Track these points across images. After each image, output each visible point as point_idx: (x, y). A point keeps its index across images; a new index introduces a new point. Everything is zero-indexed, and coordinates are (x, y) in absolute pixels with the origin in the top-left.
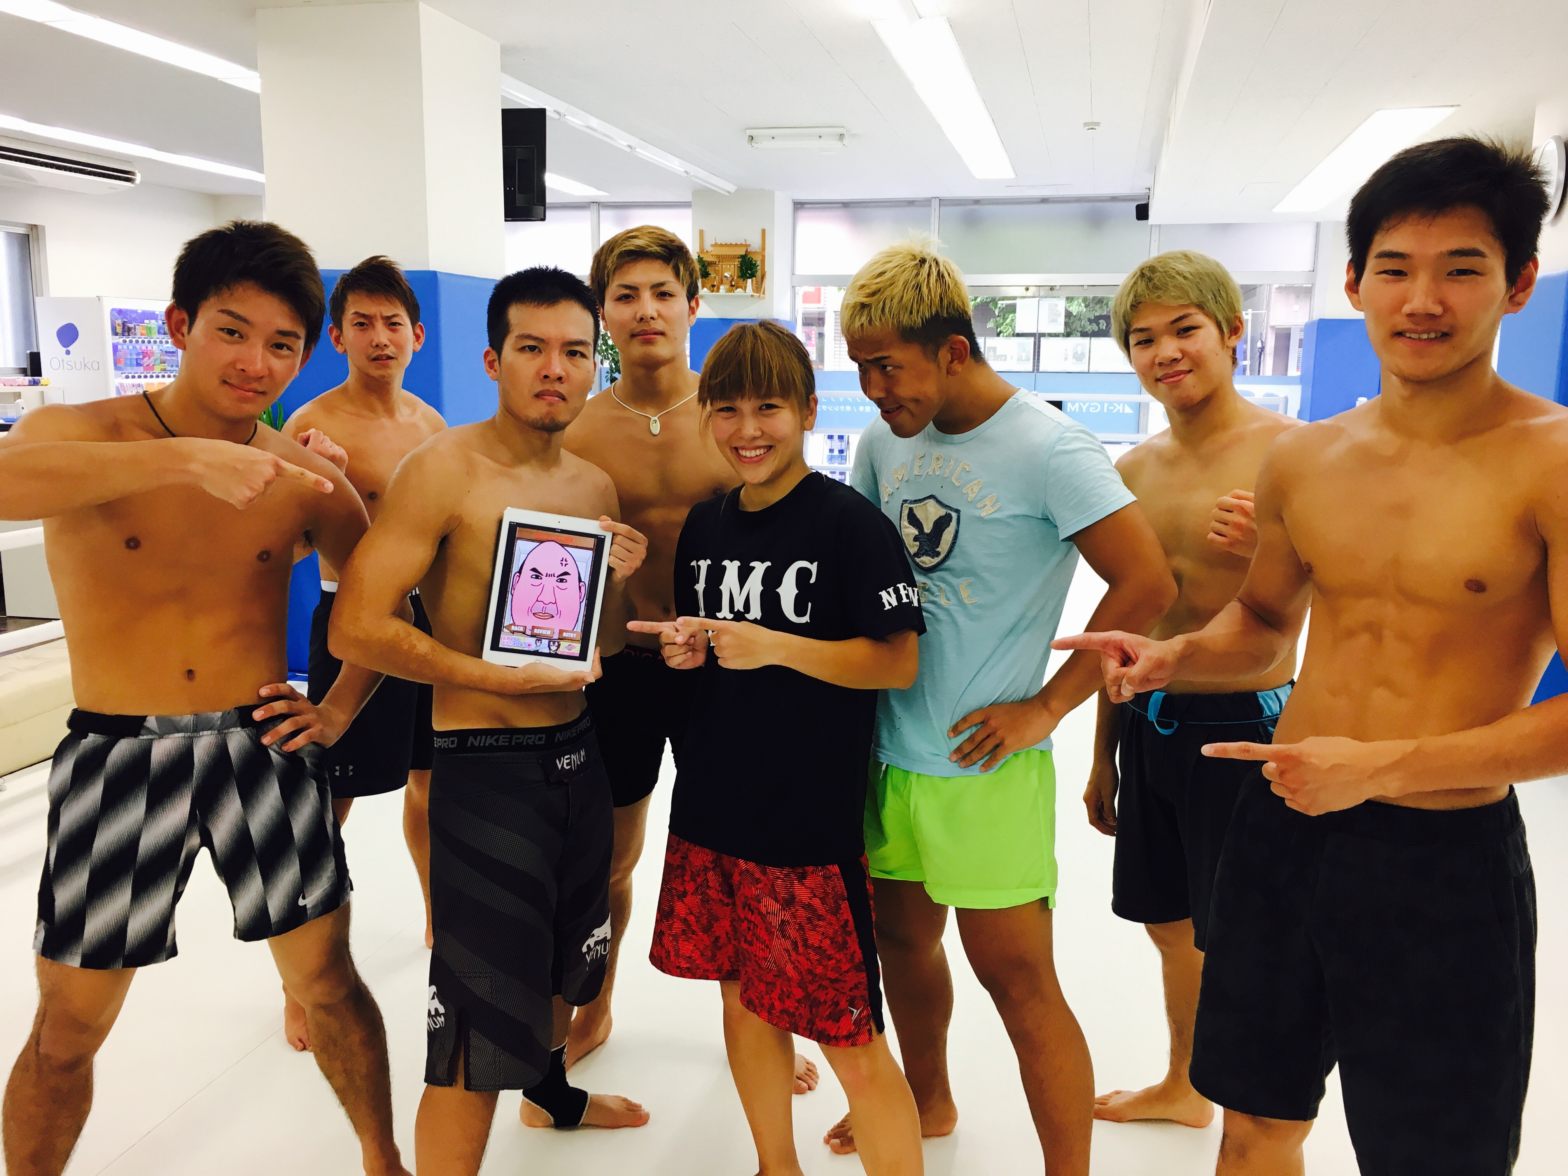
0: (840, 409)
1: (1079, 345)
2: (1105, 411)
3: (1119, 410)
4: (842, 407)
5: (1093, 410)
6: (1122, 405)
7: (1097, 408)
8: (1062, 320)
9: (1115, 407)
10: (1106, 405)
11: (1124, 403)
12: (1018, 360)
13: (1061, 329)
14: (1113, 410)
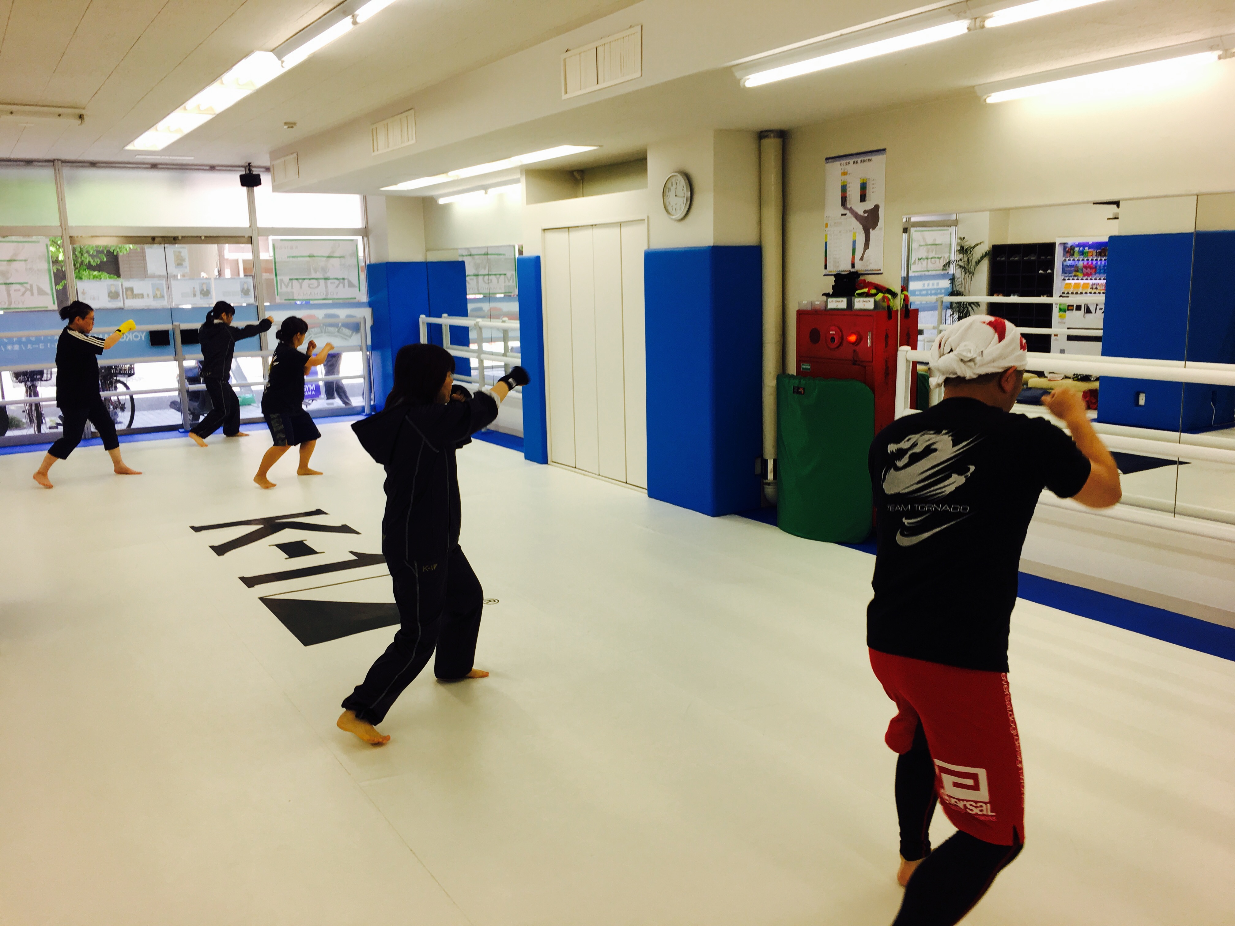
12: (154, 297)
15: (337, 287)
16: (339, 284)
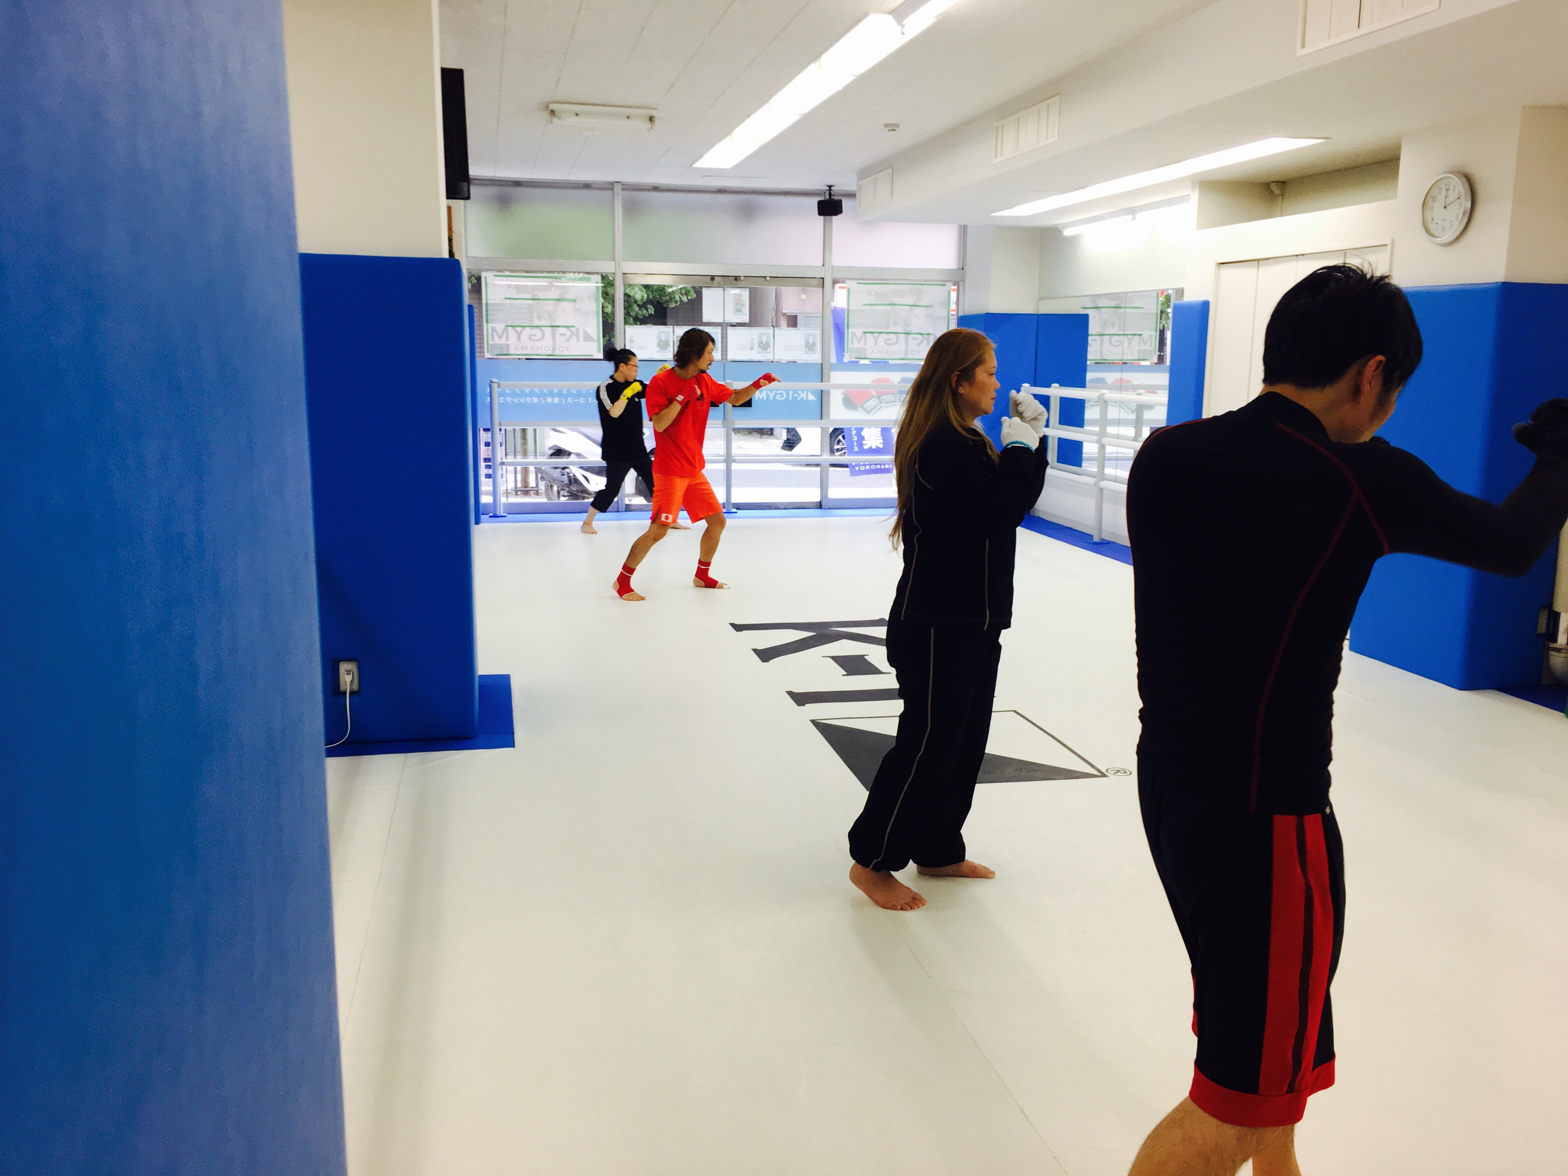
0: (526, 401)
1: (764, 334)
2: (791, 398)
3: (803, 397)
4: (528, 399)
5: (779, 397)
6: (805, 392)
7: (783, 395)
8: (746, 309)
9: (800, 395)
10: (791, 392)
11: (807, 390)
13: (746, 319)
14: (797, 397)
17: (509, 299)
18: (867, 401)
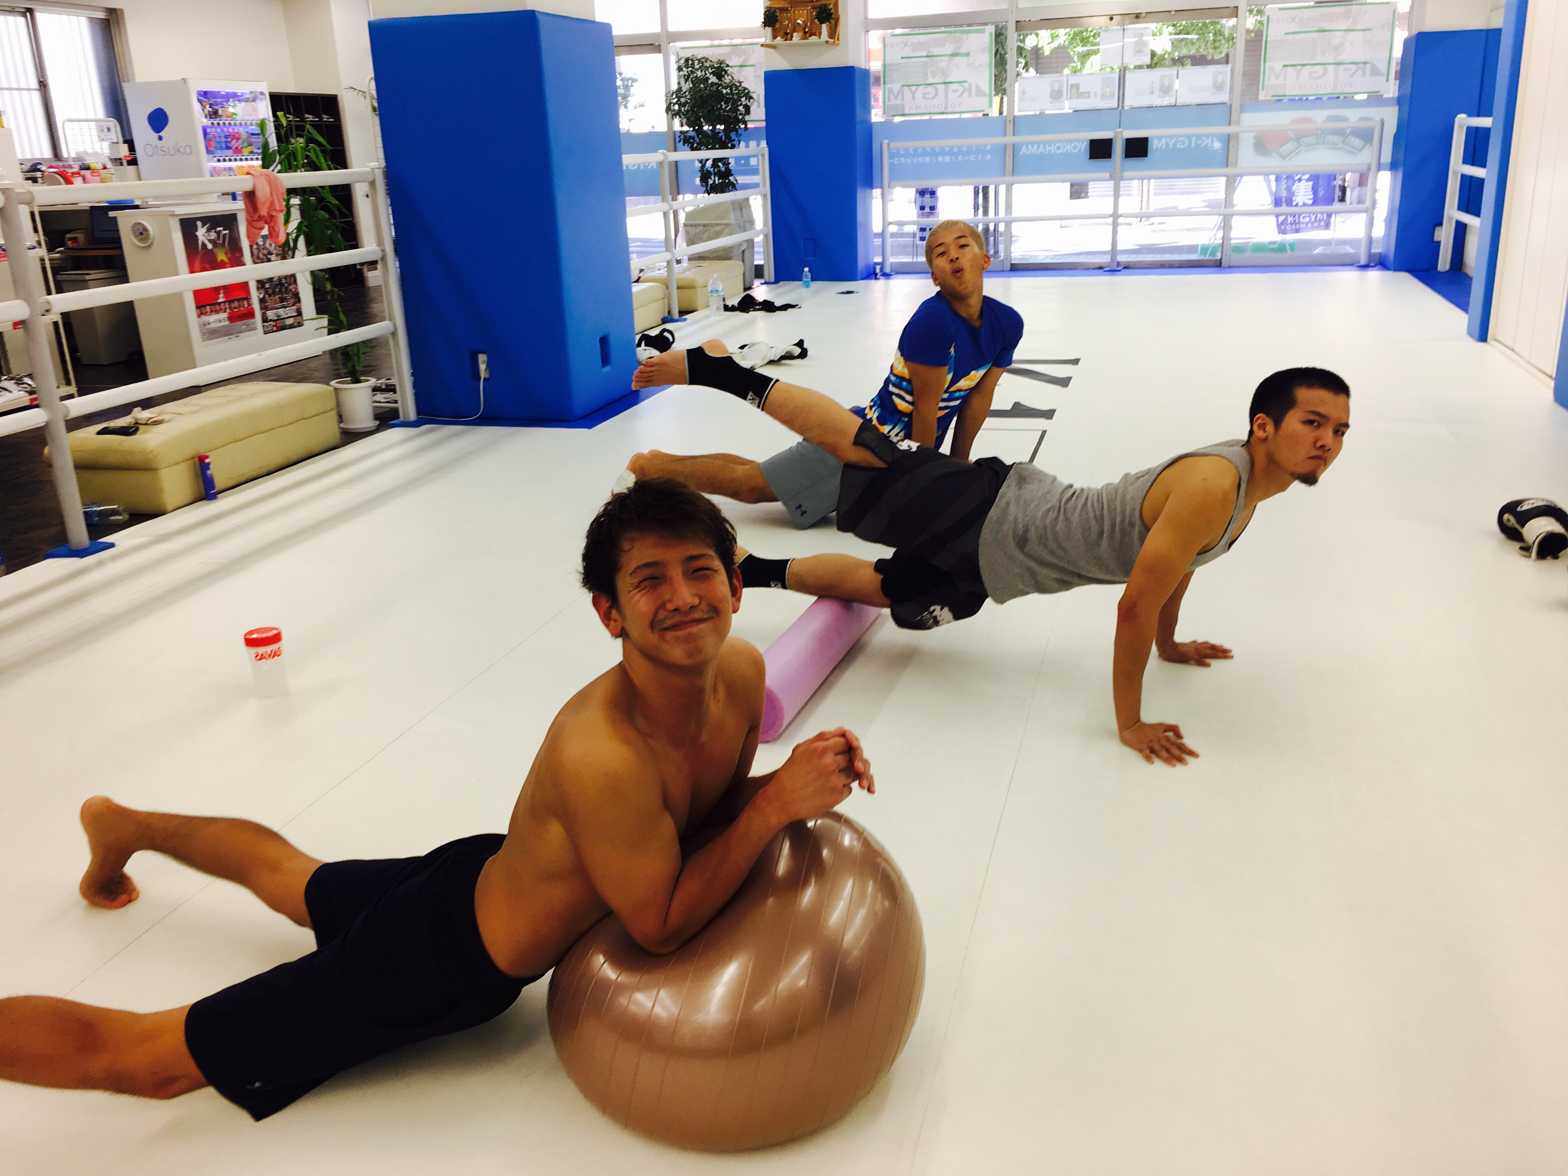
0: (918, 161)
1: (1165, 76)
2: (1193, 146)
3: (1207, 144)
5: (1180, 145)
6: (1210, 138)
7: (1184, 144)
9: (1203, 142)
10: (1194, 139)
11: (1212, 136)
13: (1147, 60)
14: (1201, 144)
15: (1352, 75)
16: (1357, 71)
17: (906, 58)
18: (1283, 145)
